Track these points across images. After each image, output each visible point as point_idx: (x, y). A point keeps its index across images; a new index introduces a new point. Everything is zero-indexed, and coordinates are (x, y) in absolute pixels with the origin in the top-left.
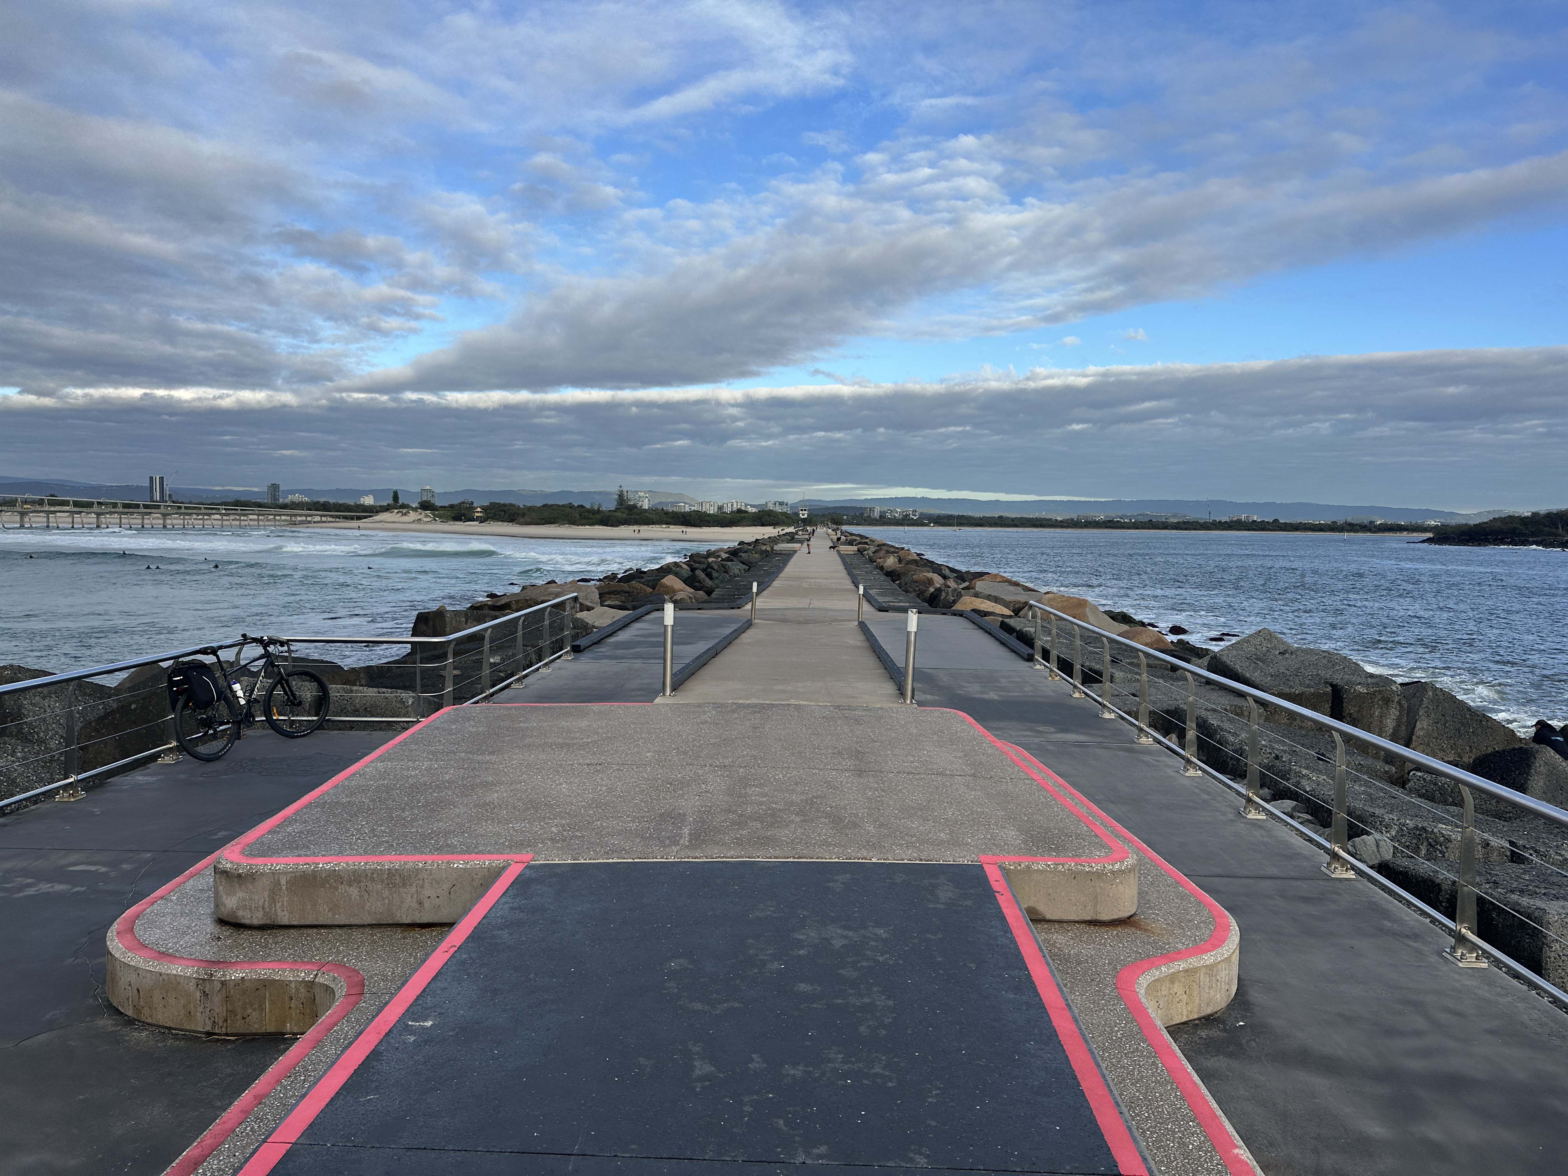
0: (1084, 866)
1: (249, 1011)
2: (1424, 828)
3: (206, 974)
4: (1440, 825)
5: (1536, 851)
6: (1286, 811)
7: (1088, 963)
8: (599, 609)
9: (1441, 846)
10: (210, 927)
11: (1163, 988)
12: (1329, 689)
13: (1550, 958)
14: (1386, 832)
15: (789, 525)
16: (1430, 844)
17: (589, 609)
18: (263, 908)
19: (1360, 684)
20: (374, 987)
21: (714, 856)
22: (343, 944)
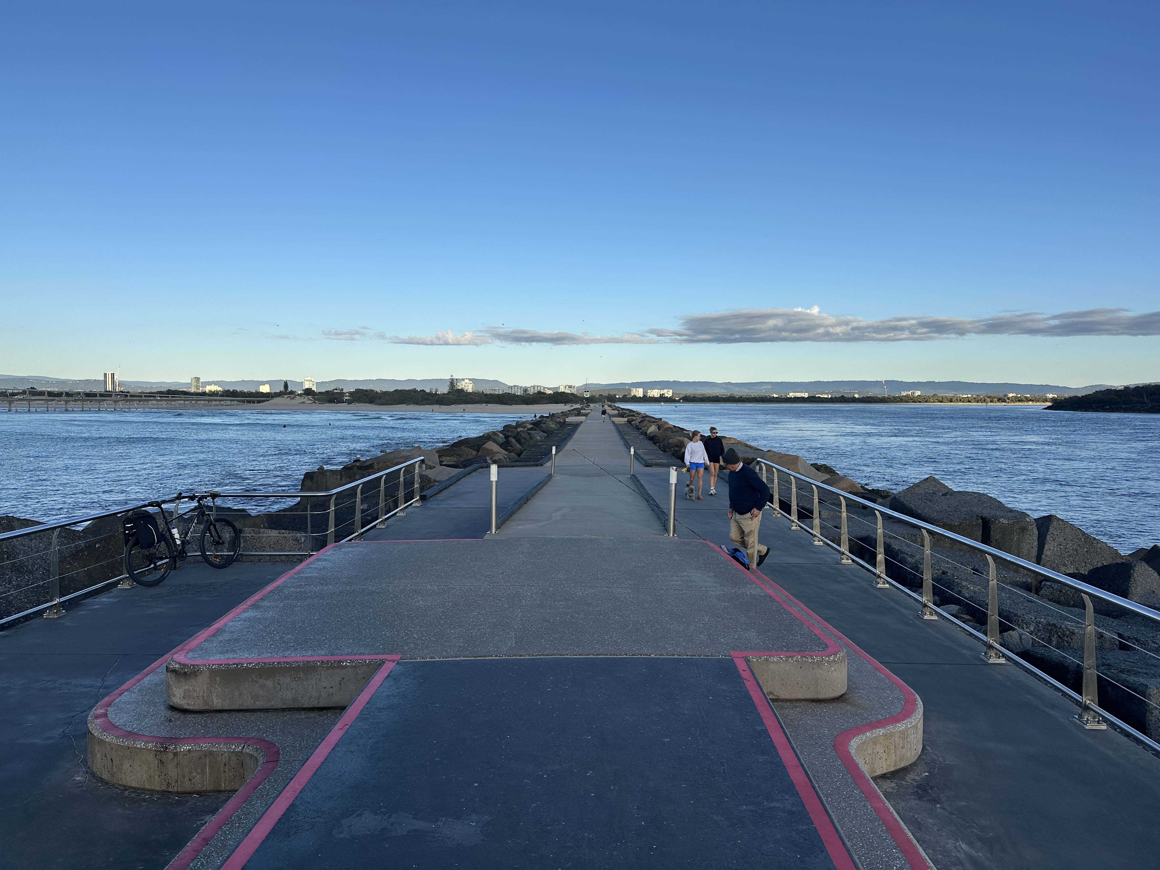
0: (807, 659)
1: (195, 774)
2: (1054, 624)
3: (162, 747)
4: (1066, 622)
5: (1137, 641)
6: (952, 613)
7: (812, 730)
8: (439, 468)
9: (1067, 638)
10: (164, 712)
11: (869, 747)
12: (980, 521)
13: (1151, 721)
14: (1027, 628)
15: (576, 403)
16: (1059, 636)
17: (431, 468)
18: (203, 696)
19: (1002, 517)
20: (287, 755)
21: (535, 654)
22: (262, 723)
